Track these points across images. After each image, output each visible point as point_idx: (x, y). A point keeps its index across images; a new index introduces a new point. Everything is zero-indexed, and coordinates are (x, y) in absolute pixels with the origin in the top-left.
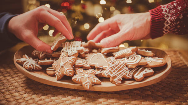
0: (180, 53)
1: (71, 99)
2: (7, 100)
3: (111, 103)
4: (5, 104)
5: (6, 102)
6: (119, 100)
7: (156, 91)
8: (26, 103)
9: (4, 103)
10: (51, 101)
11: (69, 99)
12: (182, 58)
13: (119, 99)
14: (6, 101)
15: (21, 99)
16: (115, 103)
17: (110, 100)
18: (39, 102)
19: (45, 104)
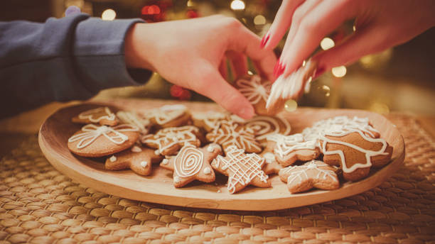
0: (418, 122)
1: (179, 230)
2: (30, 232)
3: (272, 237)
4: (25, 242)
5: (27, 239)
6: (290, 231)
7: (373, 210)
8: (74, 240)
9: (23, 240)
10: (133, 236)
11: (175, 230)
12: (422, 133)
13: (290, 229)
14: (27, 236)
15: (61, 230)
16: (281, 238)
17: (268, 231)
18: (104, 238)
19: (118, 241)
